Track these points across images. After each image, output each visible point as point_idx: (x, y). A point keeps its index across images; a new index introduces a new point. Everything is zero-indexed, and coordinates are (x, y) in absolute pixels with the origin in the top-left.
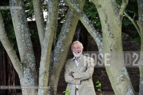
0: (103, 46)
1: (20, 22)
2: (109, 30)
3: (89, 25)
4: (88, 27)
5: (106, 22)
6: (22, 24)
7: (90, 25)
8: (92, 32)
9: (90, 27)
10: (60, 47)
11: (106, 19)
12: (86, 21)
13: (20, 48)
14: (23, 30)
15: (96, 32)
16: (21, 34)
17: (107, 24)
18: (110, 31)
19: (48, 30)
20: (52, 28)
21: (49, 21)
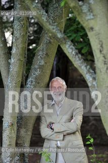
0: (97, 87)
2: (105, 64)
3: (76, 55)
4: (74, 59)
5: (101, 51)
7: (77, 56)
8: (80, 67)
9: (78, 59)
10: (32, 87)
11: (101, 48)
15: (86, 67)
17: (102, 55)
18: (106, 64)
19: (14, 62)
20: (19, 60)
21: (15, 50)
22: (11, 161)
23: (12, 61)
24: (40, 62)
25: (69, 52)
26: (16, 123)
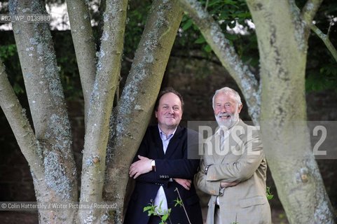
0: (261, 100)
1: (33, 37)
2: (277, 63)
3: (225, 48)
4: (223, 54)
5: (272, 43)
6: (39, 42)
7: (227, 50)
8: (232, 67)
9: (229, 54)
10: (132, 99)
11: (272, 37)
12: (217, 40)
13: (34, 102)
14: (41, 57)
15: (242, 67)
16: (36, 66)
17: (273, 49)
18: (280, 64)
19: (105, 57)
20: (114, 52)
21: (107, 36)
22: (95, 221)
23: (102, 54)
24: (147, 58)
25: (214, 43)
26: (104, 159)
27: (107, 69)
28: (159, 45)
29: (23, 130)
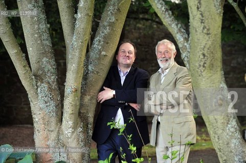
0: (190, 48)
1: (30, 4)
2: (202, 22)
3: (165, 12)
4: (164, 16)
5: (198, 8)
6: (35, 7)
7: (167, 13)
8: (170, 25)
9: (168, 16)
10: (100, 47)
11: (198, 4)
12: (160, 6)
13: (31, 49)
14: (36, 18)
15: (177, 25)
16: (33, 24)
17: (199, 13)
18: (204, 23)
19: (81, 18)
20: (88, 15)
21: (83, 3)
22: (73, 132)
23: (79, 15)
24: (110, 19)
25: (158, 8)
26: (80, 89)
27: (82, 26)
28: (118, 10)
29: (23, 68)
